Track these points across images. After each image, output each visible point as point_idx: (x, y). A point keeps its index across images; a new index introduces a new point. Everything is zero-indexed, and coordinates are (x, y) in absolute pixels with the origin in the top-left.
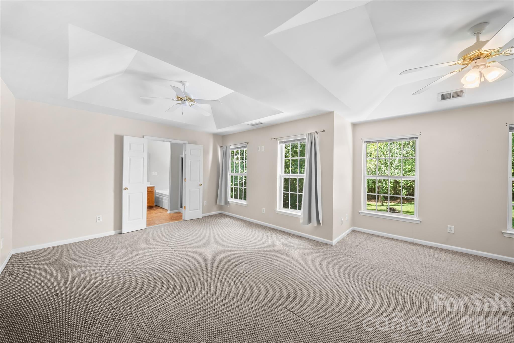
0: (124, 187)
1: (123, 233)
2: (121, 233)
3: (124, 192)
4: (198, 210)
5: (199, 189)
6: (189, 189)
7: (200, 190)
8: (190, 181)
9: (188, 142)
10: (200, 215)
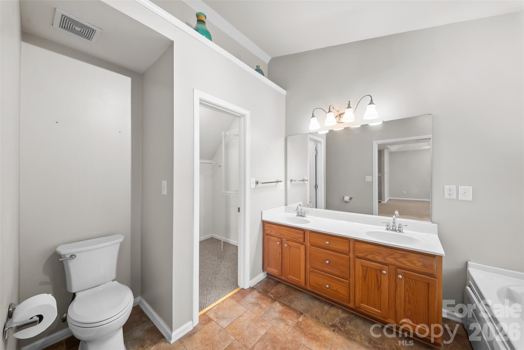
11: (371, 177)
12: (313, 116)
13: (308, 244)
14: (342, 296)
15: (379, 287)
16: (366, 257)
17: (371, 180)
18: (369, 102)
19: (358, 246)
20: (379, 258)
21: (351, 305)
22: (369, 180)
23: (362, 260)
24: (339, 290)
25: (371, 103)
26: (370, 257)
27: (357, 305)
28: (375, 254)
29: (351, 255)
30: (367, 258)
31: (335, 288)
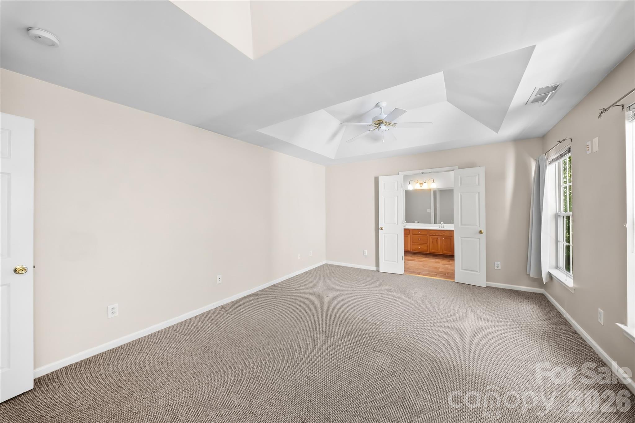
0: (380, 227)
1: (380, 271)
2: (379, 271)
3: (380, 231)
4: (477, 271)
5: (479, 238)
6: (461, 237)
7: (479, 240)
8: (462, 224)
9: (457, 167)
10: (482, 282)
11: (430, 209)
12: (410, 184)
13: (411, 234)
15: (437, 243)
17: (430, 211)
18: (433, 181)
19: (431, 232)
20: (437, 235)
21: (428, 252)
25: (433, 182)
26: (434, 235)
27: (430, 251)
29: (428, 235)
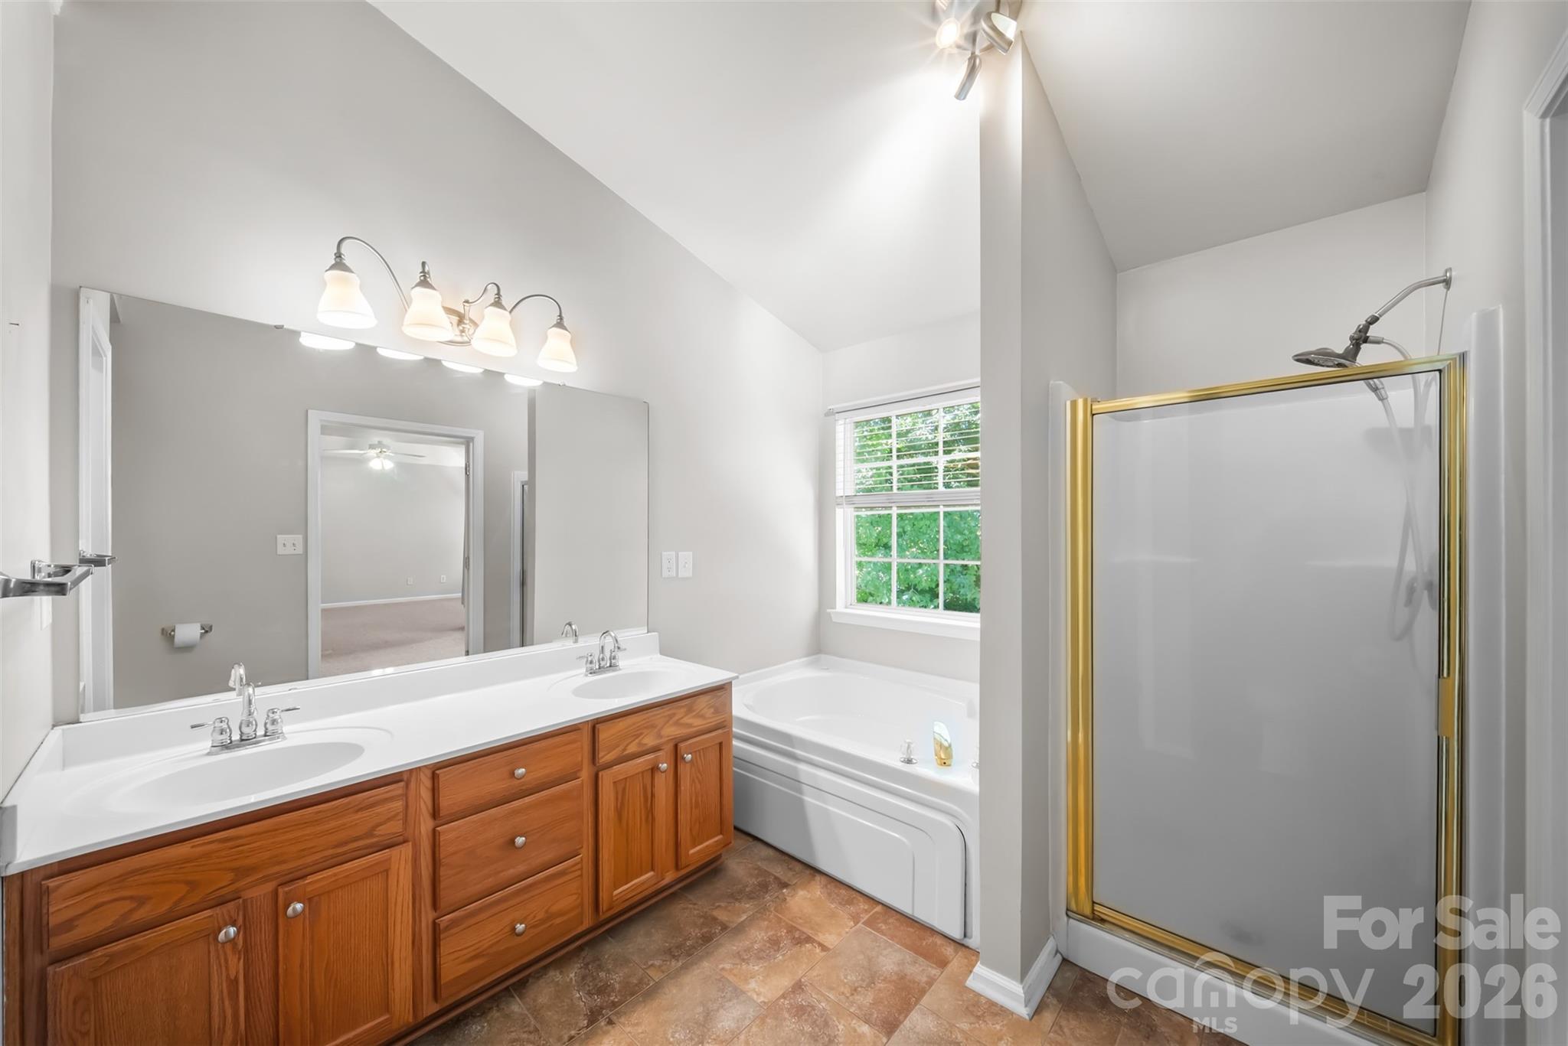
14: (565, 918)
15: (649, 814)
16: (627, 752)
17: (300, 550)
19: (605, 733)
20: (649, 740)
22: (289, 550)
23: (615, 767)
24: (555, 909)
26: (632, 748)
28: (641, 734)
30: (628, 754)
31: (541, 915)
